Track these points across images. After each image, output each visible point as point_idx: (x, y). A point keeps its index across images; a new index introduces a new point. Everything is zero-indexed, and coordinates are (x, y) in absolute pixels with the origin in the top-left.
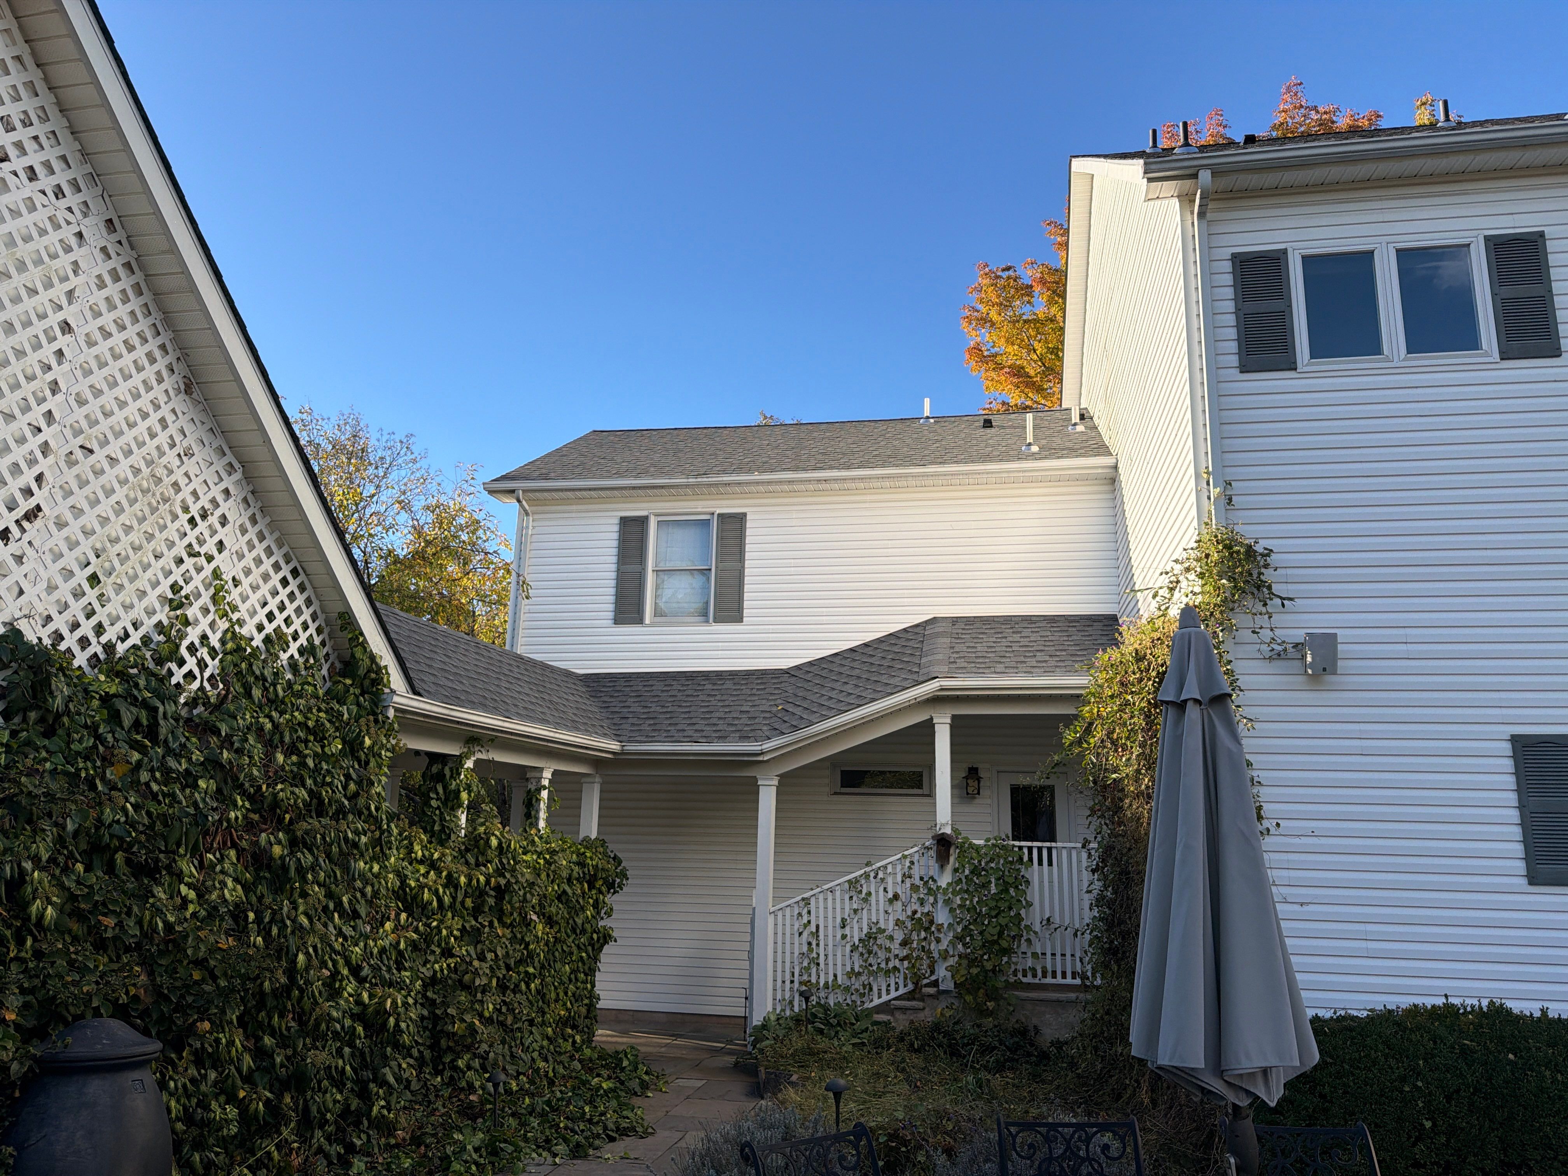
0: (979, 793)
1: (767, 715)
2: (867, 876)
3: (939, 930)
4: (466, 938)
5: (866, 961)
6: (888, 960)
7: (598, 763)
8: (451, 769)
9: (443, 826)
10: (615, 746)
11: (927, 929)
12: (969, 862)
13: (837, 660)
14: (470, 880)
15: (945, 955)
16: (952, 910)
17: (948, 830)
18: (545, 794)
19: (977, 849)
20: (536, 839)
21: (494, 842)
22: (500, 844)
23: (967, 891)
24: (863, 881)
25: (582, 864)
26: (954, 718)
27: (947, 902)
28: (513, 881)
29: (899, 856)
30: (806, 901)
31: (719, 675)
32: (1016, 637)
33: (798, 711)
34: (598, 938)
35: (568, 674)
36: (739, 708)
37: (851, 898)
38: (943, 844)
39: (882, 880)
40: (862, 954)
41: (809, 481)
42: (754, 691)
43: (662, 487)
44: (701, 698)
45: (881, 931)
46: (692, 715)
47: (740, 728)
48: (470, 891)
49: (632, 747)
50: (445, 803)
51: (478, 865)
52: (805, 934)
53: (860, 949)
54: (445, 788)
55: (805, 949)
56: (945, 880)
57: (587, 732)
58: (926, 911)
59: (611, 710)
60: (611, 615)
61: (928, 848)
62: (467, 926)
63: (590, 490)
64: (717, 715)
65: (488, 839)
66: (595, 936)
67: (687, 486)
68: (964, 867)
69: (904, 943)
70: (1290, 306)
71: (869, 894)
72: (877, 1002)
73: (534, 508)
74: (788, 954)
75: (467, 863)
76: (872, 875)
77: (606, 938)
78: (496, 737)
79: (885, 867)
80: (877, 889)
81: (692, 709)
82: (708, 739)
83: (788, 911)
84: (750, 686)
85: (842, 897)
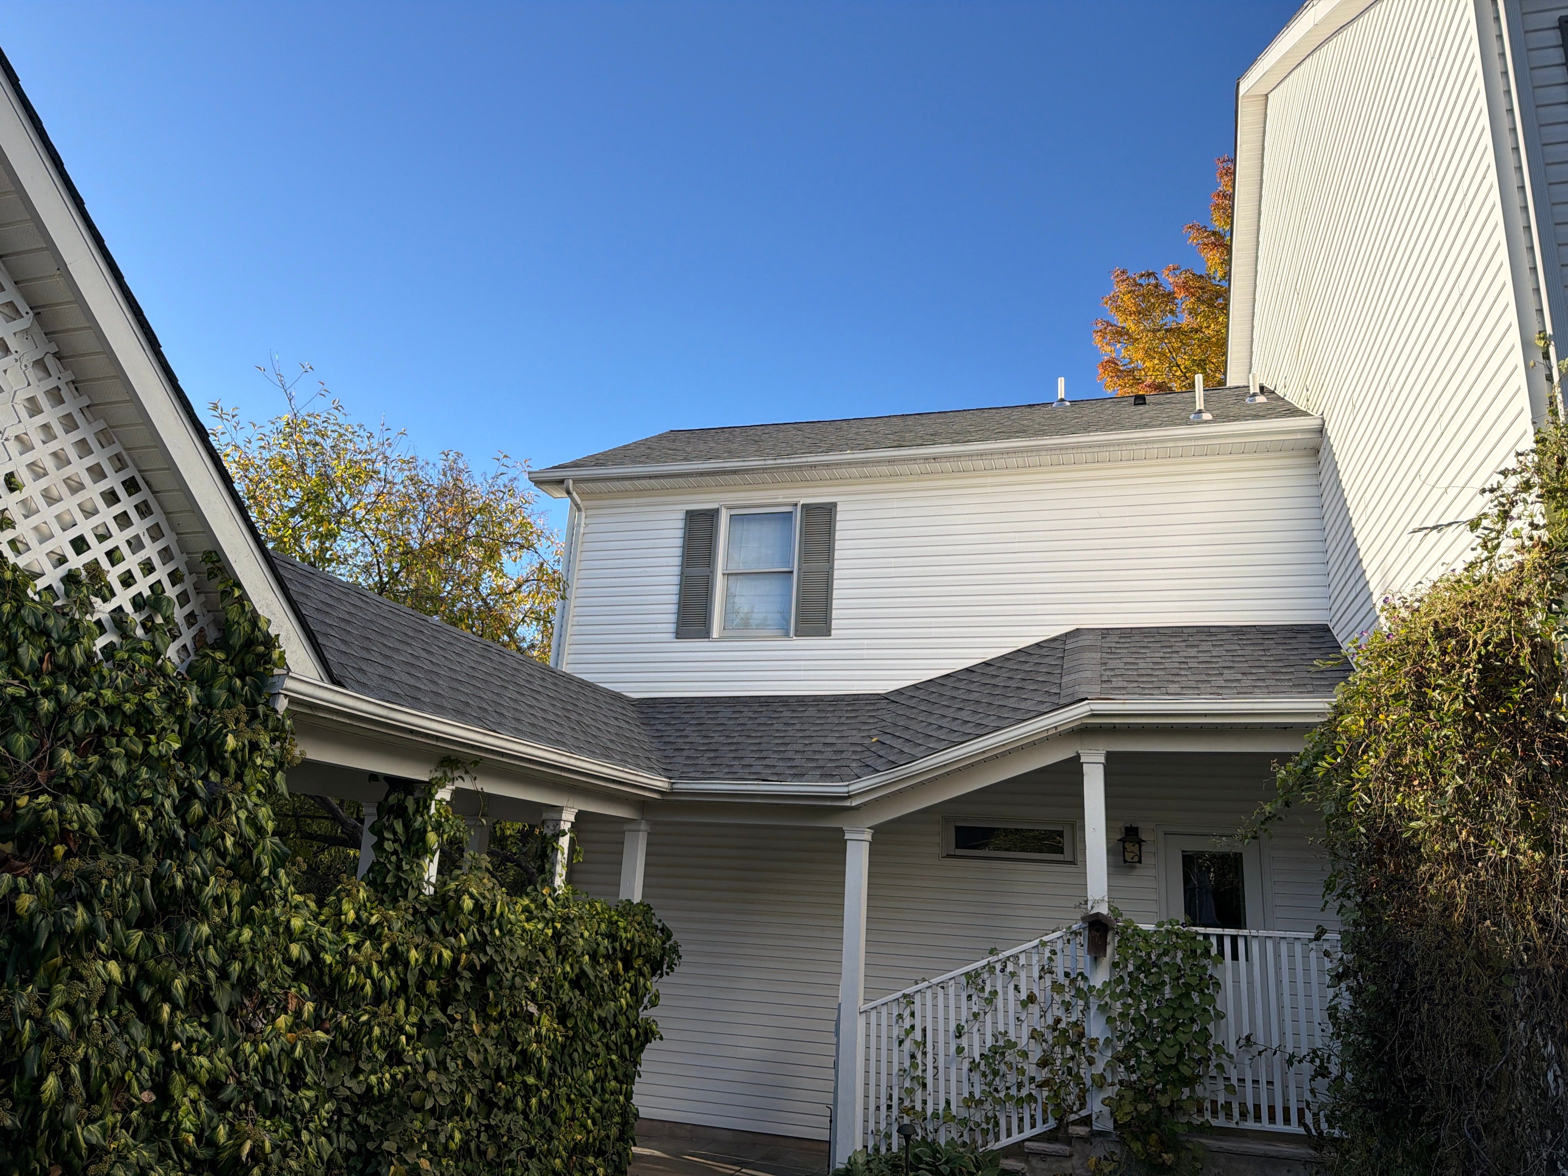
0: (1140, 862)
1: (859, 749)
2: (991, 968)
3: (1092, 1047)
4: (425, 1037)
5: (989, 1085)
6: (1020, 1085)
7: (645, 805)
8: (417, 801)
9: (400, 879)
10: (661, 783)
11: (1075, 1045)
12: (1134, 954)
13: (950, 682)
14: (428, 956)
15: (1100, 1082)
16: (1110, 1020)
17: (1104, 910)
18: (564, 842)
19: (1146, 936)
20: (549, 901)
21: (468, 903)
22: (478, 907)
23: (1130, 994)
24: (986, 976)
25: (612, 937)
26: (1109, 756)
27: (1103, 1008)
28: (497, 958)
29: (1036, 942)
30: (909, 999)
31: (802, 700)
33: (898, 744)
34: (638, 1034)
35: (618, 697)
36: (822, 740)
37: (969, 997)
38: (1097, 927)
39: (1013, 974)
40: (984, 1075)
41: (914, 459)
42: (843, 720)
43: (735, 472)
44: (775, 727)
45: (1010, 1045)
46: (762, 747)
47: (821, 763)
48: (428, 971)
49: (683, 785)
50: (406, 846)
51: (446, 934)
52: (907, 1045)
53: (982, 1067)
54: (407, 826)
55: (907, 1064)
56: (1100, 977)
57: (623, 762)
58: (1073, 1019)
59: (664, 740)
60: (672, 627)
61: (1076, 933)
62: (427, 1019)
63: (650, 477)
64: (795, 747)
65: (459, 898)
66: (633, 1032)
67: (764, 470)
68: (1126, 960)
69: (1043, 1063)
71: (995, 993)
72: (1004, 1142)
73: (586, 503)
74: (884, 1069)
75: (429, 932)
76: (998, 967)
77: (648, 1034)
78: (482, 758)
79: (1016, 957)
80: (1005, 987)
81: (764, 740)
82: (780, 777)
83: (884, 1011)
84: (837, 714)
85: (957, 996)
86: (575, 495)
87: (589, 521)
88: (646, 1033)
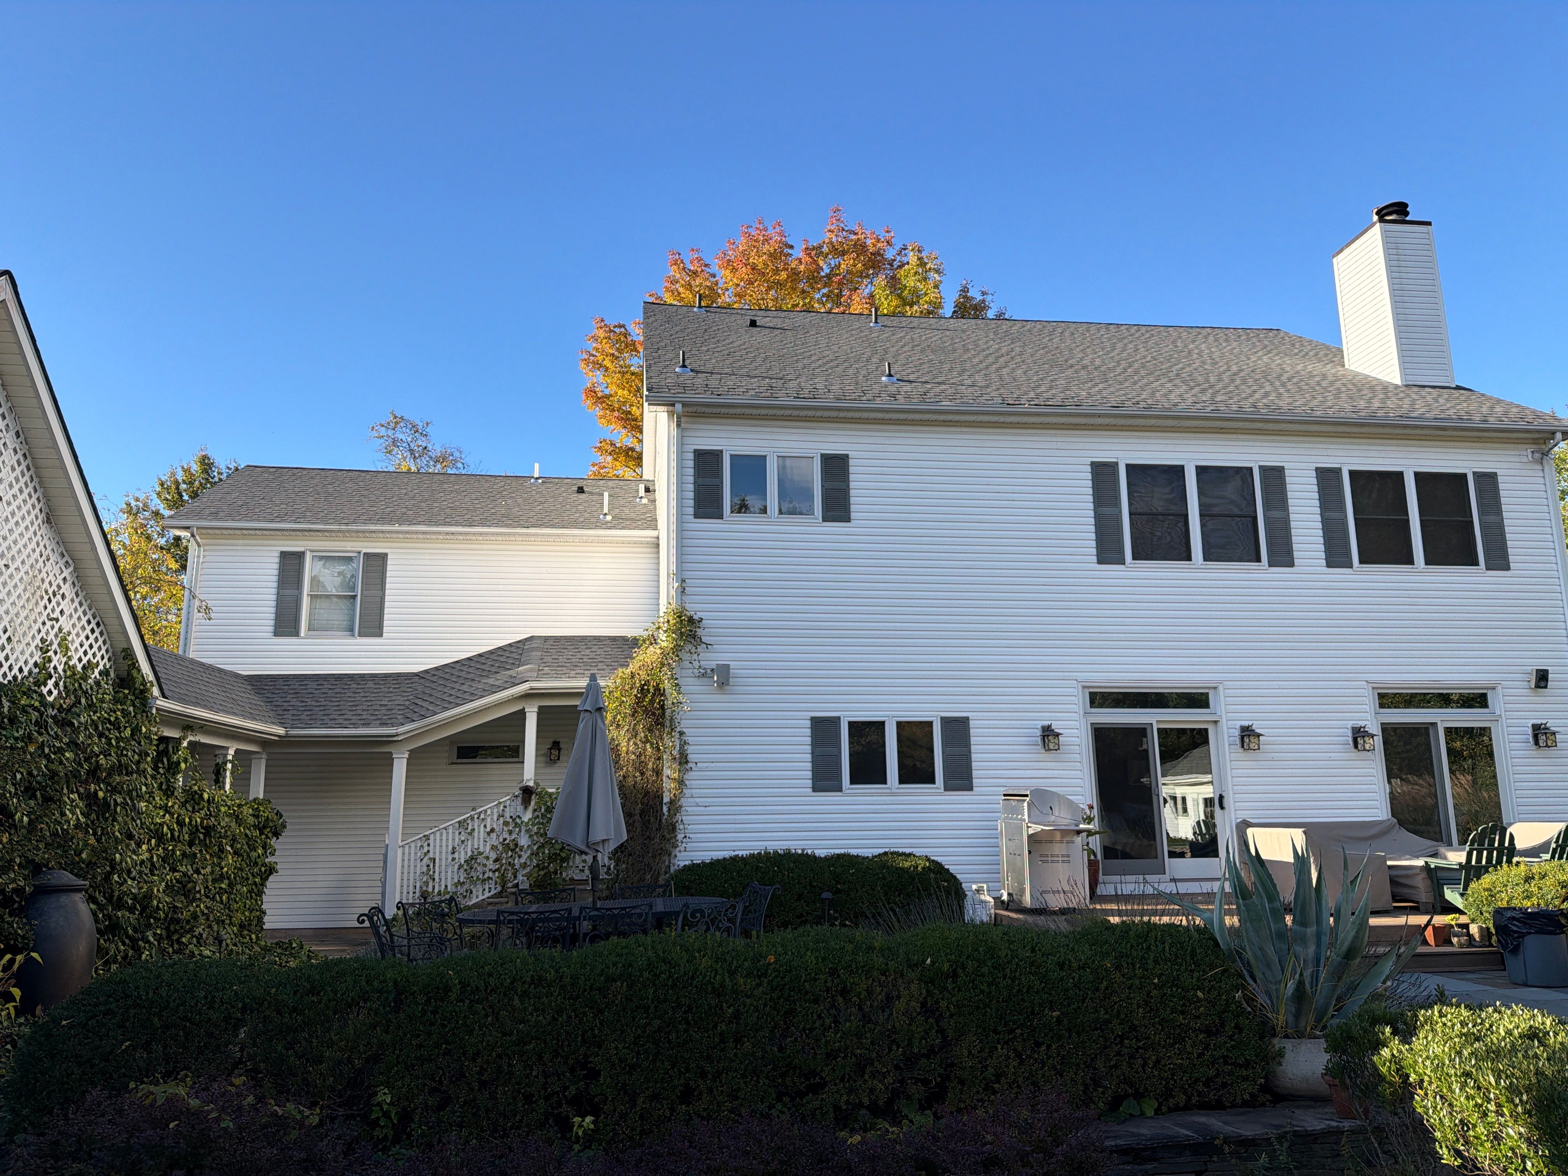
0: (559, 759)
1: (402, 707)
2: (472, 818)
3: (521, 850)
5: (468, 874)
6: (484, 873)
7: (265, 743)
8: (173, 747)
9: (168, 786)
10: (281, 731)
11: (512, 850)
12: (544, 804)
13: (458, 666)
15: (524, 866)
16: (530, 836)
17: (531, 784)
18: (229, 766)
19: (551, 795)
21: (206, 797)
22: (209, 798)
23: (542, 824)
24: (469, 821)
25: (257, 816)
26: (540, 708)
27: (527, 831)
29: (496, 803)
30: (427, 837)
31: (362, 677)
32: (588, 652)
33: (425, 704)
34: (265, 871)
35: (237, 676)
36: (379, 703)
37: (460, 833)
38: (527, 792)
39: (483, 819)
40: (466, 870)
41: (439, 533)
42: (391, 690)
43: (318, 531)
44: (348, 694)
45: (480, 854)
46: (341, 708)
47: (379, 717)
49: (294, 732)
50: (169, 770)
52: (425, 860)
53: (465, 867)
55: (425, 869)
56: (527, 816)
58: (513, 837)
59: (274, 703)
60: (272, 629)
61: (516, 796)
63: (256, 529)
64: (361, 707)
66: (263, 869)
67: (339, 531)
68: (541, 808)
69: (496, 861)
70: (722, 483)
71: (473, 830)
72: (474, 901)
73: (204, 541)
74: (412, 874)
76: (476, 816)
78: (205, 725)
79: (486, 811)
80: (479, 826)
81: (341, 703)
82: (355, 726)
83: (413, 845)
84: (388, 686)
85: (454, 833)
86: (197, 537)
87: (206, 553)
88: (270, 870)
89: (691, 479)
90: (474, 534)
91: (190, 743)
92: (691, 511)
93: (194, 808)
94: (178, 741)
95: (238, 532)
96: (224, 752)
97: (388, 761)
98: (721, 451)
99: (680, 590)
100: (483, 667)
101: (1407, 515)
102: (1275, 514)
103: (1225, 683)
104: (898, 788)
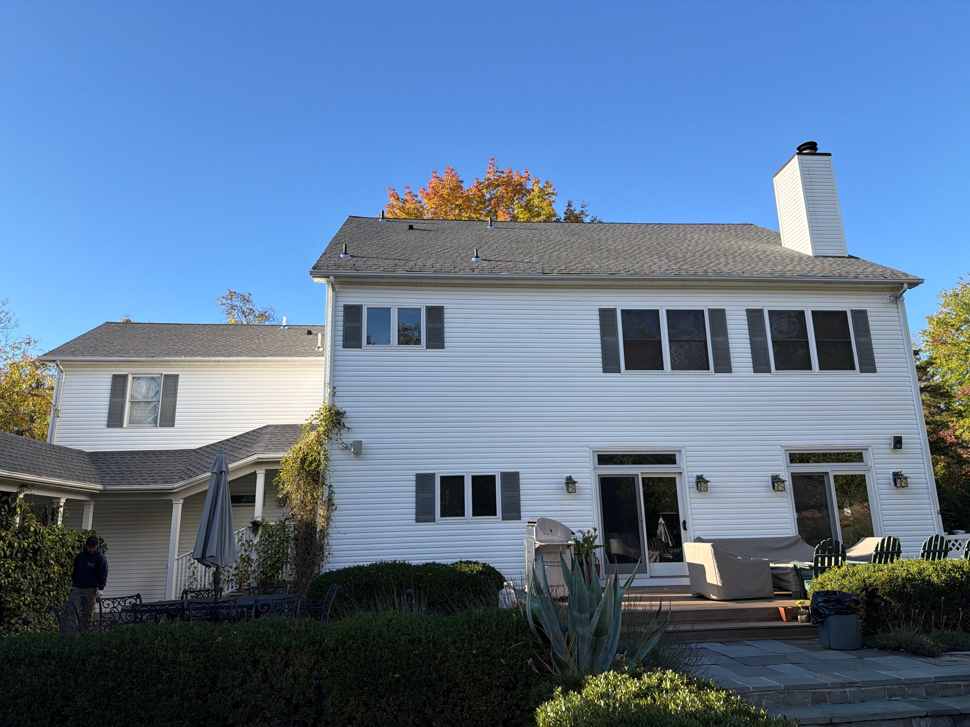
1: (180, 471)
3: (252, 562)
4: (17, 571)
6: (229, 576)
7: (92, 495)
8: (12, 499)
9: (7, 523)
10: (100, 487)
11: (246, 562)
12: (267, 532)
14: (20, 545)
15: (254, 572)
16: (258, 553)
17: (259, 519)
18: (61, 510)
19: (272, 526)
20: (56, 529)
21: (32, 529)
22: (35, 530)
23: (266, 545)
26: (267, 470)
27: (256, 550)
28: (41, 546)
29: (237, 532)
31: (161, 452)
35: (80, 452)
36: (167, 468)
38: (256, 525)
41: (210, 361)
42: (176, 460)
43: (135, 361)
44: (149, 463)
46: (142, 472)
47: (165, 477)
48: (20, 550)
49: (109, 487)
50: (9, 513)
51: (24, 539)
52: (192, 568)
54: (9, 507)
55: (191, 574)
56: (256, 540)
57: (84, 481)
58: (247, 553)
59: (101, 470)
60: (106, 423)
61: (250, 528)
62: (18, 565)
63: (97, 361)
64: (155, 471)
65: (29, 528)
67: (148, 361)
68: (265, 534)
69: (236, 569)
70: (361, 325)
73: (66, 369)
74: (183, 576)
75: (19, 538)
78: (34, 484)
81: (144, 469)
82: (148, 483)
83: (184, 559)
84: (175, 458)
86: (61, 367)
87: (67, 377)
89: (341, 323)
90: (232, 361)
91: (25, 495)
92: (341, 343)
93: (24, 537)
94: (16, 495)
95: (86, 363)
96: (58, 501)
97: (170, 506)
98: (361, 306)
99: (332, 393)
100: (234, 445)
101: (807, 338)
102: (718, 339)
103: (686, 448)
104: (472, 519)
